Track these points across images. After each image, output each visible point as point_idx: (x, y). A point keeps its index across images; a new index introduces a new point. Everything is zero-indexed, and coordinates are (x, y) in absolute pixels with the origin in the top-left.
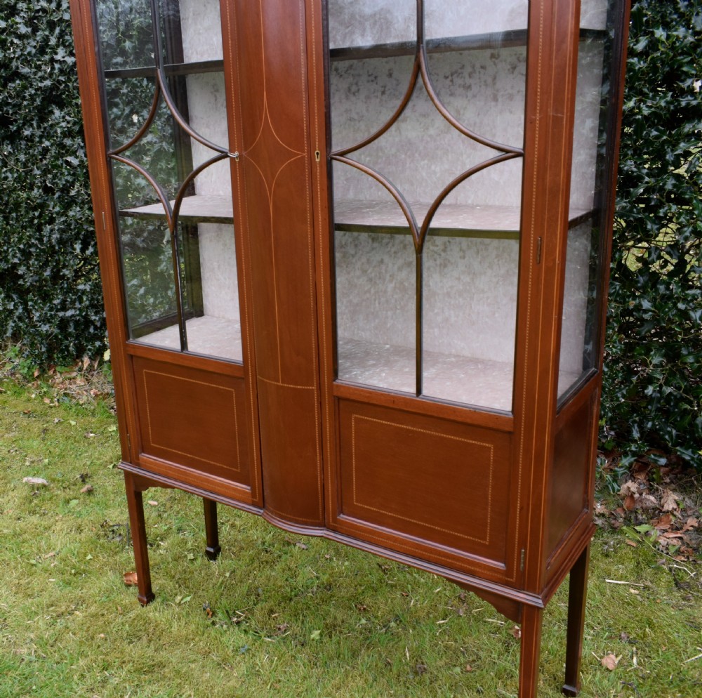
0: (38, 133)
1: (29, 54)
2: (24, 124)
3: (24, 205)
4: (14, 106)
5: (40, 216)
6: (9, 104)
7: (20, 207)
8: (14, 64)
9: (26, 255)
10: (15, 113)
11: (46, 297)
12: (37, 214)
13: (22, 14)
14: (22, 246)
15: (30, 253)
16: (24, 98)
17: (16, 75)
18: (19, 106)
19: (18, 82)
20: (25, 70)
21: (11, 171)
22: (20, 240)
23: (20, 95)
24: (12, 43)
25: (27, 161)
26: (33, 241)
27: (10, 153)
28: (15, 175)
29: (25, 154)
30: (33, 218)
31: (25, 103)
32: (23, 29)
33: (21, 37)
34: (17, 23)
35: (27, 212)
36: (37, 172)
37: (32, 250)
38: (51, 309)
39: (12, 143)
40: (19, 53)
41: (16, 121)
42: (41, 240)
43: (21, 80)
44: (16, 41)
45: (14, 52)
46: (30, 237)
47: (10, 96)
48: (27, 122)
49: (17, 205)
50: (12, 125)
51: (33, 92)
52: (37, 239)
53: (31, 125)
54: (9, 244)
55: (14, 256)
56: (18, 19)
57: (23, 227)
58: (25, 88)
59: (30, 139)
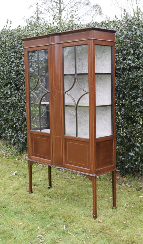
0: (24, 88)
1: (23, 69)
2: (21, 86)
3: (19, 106)
4: (19, 81)
5: (22, 110)
6: (18, 81)
7: (18, 107)
8: (20, 71)
9: (18, 120)
10: (19, 83)
11: (22, 132)
12: (22, 109)
13: (23, 59)
14: (17, 117)
15: (20, 120)
16: (21, 79)
17: (20, 74)
18: (20, 81)
19: (20, 75)
20: (22, 73)
21: (17, 97)
22: (17, 116)
23: (20, 79)
24: (20, 66)
25: (21, 95)
26: (20, 116)
27: (17, 93)
28: (18, 99)
29: (20, 93)
30: (21, 110)
31: (21, 81)
32: (23, 63)
33: (22, 65)
34: (21, 61)
35: (20, 109)
36: (23, 98)
37: (20, 118)
38: (23, 135)
39: (18, 91)
40: (21, 68)
41: (19, 85)
42: (22, 116)
43: (21, 75)
44: (21, 66)
45: (20, 68)
46: (20, 115)
47: (18, 79)
48: (22, 85)
49: (17, 106)
50: (18, 86)
51: (24, 78)
52: (21, 116)
53: (23, 86)
54: (14, 117)
55: (15, 120)
56: (22, 60)
57: (18, 112)
58: (22, 77)
59: (22, 90)
